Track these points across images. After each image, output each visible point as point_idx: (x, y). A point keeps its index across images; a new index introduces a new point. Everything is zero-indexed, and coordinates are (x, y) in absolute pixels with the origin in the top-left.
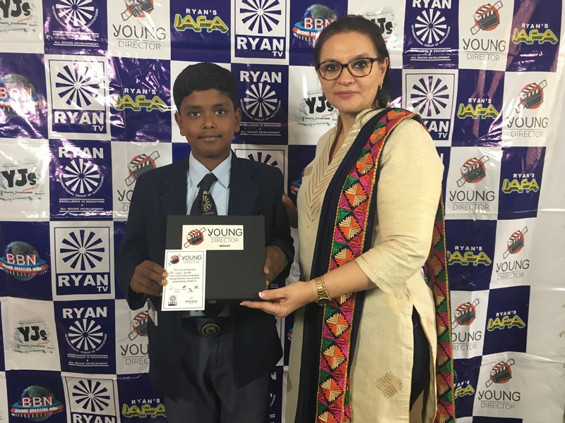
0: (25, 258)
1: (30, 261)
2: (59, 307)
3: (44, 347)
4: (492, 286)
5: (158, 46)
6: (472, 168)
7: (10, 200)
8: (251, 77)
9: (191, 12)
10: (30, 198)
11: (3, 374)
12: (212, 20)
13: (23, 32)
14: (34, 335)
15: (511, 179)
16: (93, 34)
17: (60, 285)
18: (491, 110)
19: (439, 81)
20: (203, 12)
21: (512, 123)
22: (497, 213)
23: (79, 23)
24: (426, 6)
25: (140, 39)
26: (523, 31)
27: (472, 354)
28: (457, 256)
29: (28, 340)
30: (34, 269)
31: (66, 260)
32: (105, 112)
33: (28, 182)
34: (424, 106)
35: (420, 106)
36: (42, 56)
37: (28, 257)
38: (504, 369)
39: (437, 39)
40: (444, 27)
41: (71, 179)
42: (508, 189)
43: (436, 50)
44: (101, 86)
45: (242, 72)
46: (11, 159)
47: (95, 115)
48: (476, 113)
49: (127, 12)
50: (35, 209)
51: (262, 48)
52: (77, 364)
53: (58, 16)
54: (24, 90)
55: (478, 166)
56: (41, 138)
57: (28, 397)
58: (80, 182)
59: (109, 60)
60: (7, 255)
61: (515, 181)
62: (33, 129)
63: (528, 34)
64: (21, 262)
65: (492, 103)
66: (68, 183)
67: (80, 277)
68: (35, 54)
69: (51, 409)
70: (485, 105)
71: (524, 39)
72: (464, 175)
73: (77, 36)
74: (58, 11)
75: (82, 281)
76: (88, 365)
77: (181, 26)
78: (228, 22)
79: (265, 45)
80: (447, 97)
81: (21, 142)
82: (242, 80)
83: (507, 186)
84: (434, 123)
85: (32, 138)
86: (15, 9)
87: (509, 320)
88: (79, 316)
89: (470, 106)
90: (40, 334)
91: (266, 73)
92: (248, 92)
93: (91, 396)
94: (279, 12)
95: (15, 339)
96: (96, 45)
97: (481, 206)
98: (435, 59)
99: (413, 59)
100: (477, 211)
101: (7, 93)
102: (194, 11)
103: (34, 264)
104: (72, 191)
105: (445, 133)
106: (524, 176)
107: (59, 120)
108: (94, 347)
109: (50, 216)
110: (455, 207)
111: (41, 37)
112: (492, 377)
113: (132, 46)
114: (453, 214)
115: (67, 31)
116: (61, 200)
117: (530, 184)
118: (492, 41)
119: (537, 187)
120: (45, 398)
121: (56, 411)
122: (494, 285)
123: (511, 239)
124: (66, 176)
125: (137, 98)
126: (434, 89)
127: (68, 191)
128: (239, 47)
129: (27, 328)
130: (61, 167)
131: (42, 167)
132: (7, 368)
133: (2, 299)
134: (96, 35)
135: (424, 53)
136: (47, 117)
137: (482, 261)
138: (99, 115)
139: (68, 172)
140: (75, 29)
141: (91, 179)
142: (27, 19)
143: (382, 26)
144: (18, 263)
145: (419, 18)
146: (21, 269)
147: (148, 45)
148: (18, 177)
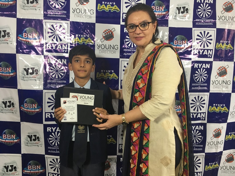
0: (32, 105)
1: (34, 107)
2: (46, 126)
3: (38, 144)
4: (228, 121)
5: (90, 17)
6: (222, 70)
7: (27, 80)
9: (105, 3)
10: (35, 80)
11: (20, 155)
12: (113, 6)
13: (35, 10)
14: (34, 138)
17: (47, 117)
18: (230, 46)
19: (208, 33)
20: (109, 3)
22: (232, 90)
23: (58, 7)
24: (202, 2)
25: (83, 14)
27: (218, 151)
28: (214, 108)
29: (31, 141)
30: (36, 110)
31: (49, 106)
32: (67, 44)
33: (35, 73)
34: (202, 44)
35: (200, 44)
36: (42, 20)
37: (34, 105)
38: (231, 156)
39: (207, 16)
40: (210, 11)
41: (53, 72)
43: (207, 21)
44: (67, 33)
45: (125, 29)
46: (28, 64)
47: (63, 46)
48: (224, 47)
49: (78, 3)
50: (37, 85)
52: (52, 152)
53: (50, 4)
54: (34, 35)
55: (224, 70)
56: (41, 55)
57: (30, 165)
58: (56, 74)
59: (70, 23)
60: (25, 104)
62: (38, 51)
64: (30, 107)
65: (230, 43)
66: (51, 74)
68: (39, 20)
69: (40, 171)
70: (227, 44)
72: (218, 74)
73: (57, 12)
74: (50, 2)
77: (100, 9)
78: (120, 8)
80: (211, 40)
81: (33, 55)
82: (125, 32)
84: (206, 51)
85: (37, 55)
86: (32, 1)
87: (234, 136)
88: (54, 131)
89: (221, 44)
90: (37, 138)
92: (127, 37)
93: (57, 165)
95: (26, 140)
96: (65, 16)
97: (225, 87)
98: (206, 24)
99: (197, 24)
100: (224, 89)
101: (27, 35)
102: (106, 3)
103: (36, 108)
104: (53, 77)
105: (211, 55)
107: (48, 47)
109: (44, 88)
110: (214, 87)
111: (42, 12)
112: (226, 160)
114: (213, 90)
115: (53, 10)
116: (48, 81)
118: (230, 17)
120: (37, 166)
121: (42, 172)
124: (51, 71)
125: (81, 39)
127: (51, 77)
128: (124, 18)
129: (31, 136)
130: (49, 67)
131: (41, 67)
132: (22, 153)
133: (21, 123)
134: (65, 12)
135: (202, 21)
136: (43, 46)
137: (225, 110)
138: (65, 46)
139: (52, 69)
140: (56, 9)
141: (61, 72)
142: (37, 5)
143: (184, 10)
144: (29, 108)
145: (199, 7)
146: (30, 110)
147: (86, 17)
148: (30, 71)
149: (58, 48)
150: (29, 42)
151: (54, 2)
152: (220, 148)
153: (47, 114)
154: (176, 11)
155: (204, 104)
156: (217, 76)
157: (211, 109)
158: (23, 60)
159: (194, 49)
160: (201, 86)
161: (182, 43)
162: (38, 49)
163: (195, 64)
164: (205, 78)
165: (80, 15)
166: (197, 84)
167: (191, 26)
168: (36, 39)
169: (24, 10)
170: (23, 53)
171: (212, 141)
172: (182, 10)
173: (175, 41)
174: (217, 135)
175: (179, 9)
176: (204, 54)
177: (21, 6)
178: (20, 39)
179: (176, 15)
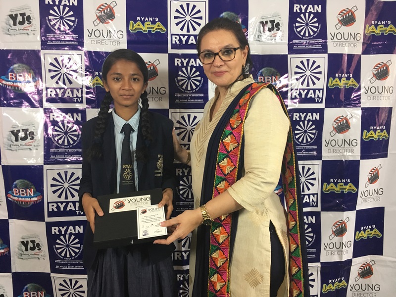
0: (26, 191)
1: (29, 193)
2: (49, 226)
3: (39, 255)
4: (358, 208)
5: (118, 43)
6: (341, 123)
7: (16, 150)
8: (182, 63)
9: (141, 19)
10: (30, 149)
11: (10, 274)
12: (155, 24)
13: (26, 35)
14: (32, 246)
15: (369, 131)
16: (74, 36)
17: (50, 210)
18: (352, 82)
19: (314, 62)
20: (149, 19)
21: (368, 91)
22: (360, 155)
23: (64, 28)
24: (303, 11)
25: (106, 38)
26: (373, 26)
27: (344, 259)
28: (332, 186)
29: (28, 250)
30: (32, 199)
31: (54, 192)
32: (82, 88)
33: (29, 138)
34: (304, 80)
35: (301, 80)
36: (39, 51)
37: (28, 190)
38: (368, 268)
39: (312, 33)
40: (317, 25)
41: (59, 135)
42: (367, 137)
43: (312, 41)
44: (80, 71)
45: (176, 60)
46: (17, 123)
47: (75, 91)
48: (342, 84)
49: (97, 20)
50: (33, 157)
51: (189, 43)
52: (62, 267)
53: (50, 24)
54: (26, 75)
55: (345, 122)
56: (38, 107)
57: (28, 291)
58: (65, 138)
59: (85, 53)
60: (14, 189)
61: (372, 132)
62: (33, 101)
63: (376, 28)
64: (23, 194)
65: (353, 77)
66: (56, 139)
67: (64, 204)
68: (34, 51)
70: (348, 78)
71: (374, 32)
72: (335, 128)
73: (63, 37)
74: (50, 21)
75: (65, 207)
76: (69, 268)
77: (134, 29)
78: (166, 25)
79: (192, 41)
80: (320, 73)
81: (26, 109)
82: (176, 65)
83: (366, 136)
84: (311, 91)
85: (31, 107)
86: (21, 20)
87: (370, 232)
88: (63, 233)
89: (337, 79)
90: (36, 246)
91: (192, 60)
92: (180, 73)
93: (72, 291)
94: (201, 18)
95: (19, 249)
96: (76, 43)
97: (348, 150)
98: (311, 47)
99: (295, 47)
100: (345, 153)
101: (16, 77)
102: (143, 19)
103: (32, 195)
104: (59, 144)
105: (320, 98)
106: (378, 128)
107: (51, 95)
108: (73, 255)
109: (44, 161)
110: (329, 151)
111: (39, 38)
112: (359, 274)
113: (101, 43)
114: (328, 156)
115: (56, 34)
116: (52, 150)
117: (382, 134)
118: (351, 34)
119: (387, 136)
120: (39, 293)
122: (359, 207)
123: (370, 173)
124: (55, 133)
126: (311, 68)
127: (56, 143)
128: (174, 42)
129: (27, 242)
130: (52, 127)
131: (39, 127)
132: (13, 271)
133: (10, 221)
134: (76, 36)
135: (303, 43)
136: (42, 93)
137: (350, 189)
138: (78, 91)
139: (57, 131)
140: (62, 33)
141: (72, 135)
142: (29, 26)
143: (273, 25)
144: (21, 195)
145: (298, 19)
146: (23, 199)
147: (111, 42)
148: (22, 135)
149: (66, 96)
150: (18, 87)
151: (58, 21)
152: (347, 254)
153: (50, 205)
154: (260, 27)
155: (314, 179)
156: (333, 132)
157: (326, 188)
158: (9, 116)
159: (292, 90)
160: (307, 150)
161: (272, 80)
162: (33, 97)
163: (295, 114)
164: (313, 136)
165: (101, 40)
166: (299, 148)
167: (285, 51)
168: (30, 82)
169: (9, 36)
170: (9, 105)
171: (331, 241)
172: (270, 25)
173: (259, 77)
174: (340, 231)
175: (263, 24)
176: (308, 97)
177: (4, 29)
178: (4, 82)
179: (260, 34)
